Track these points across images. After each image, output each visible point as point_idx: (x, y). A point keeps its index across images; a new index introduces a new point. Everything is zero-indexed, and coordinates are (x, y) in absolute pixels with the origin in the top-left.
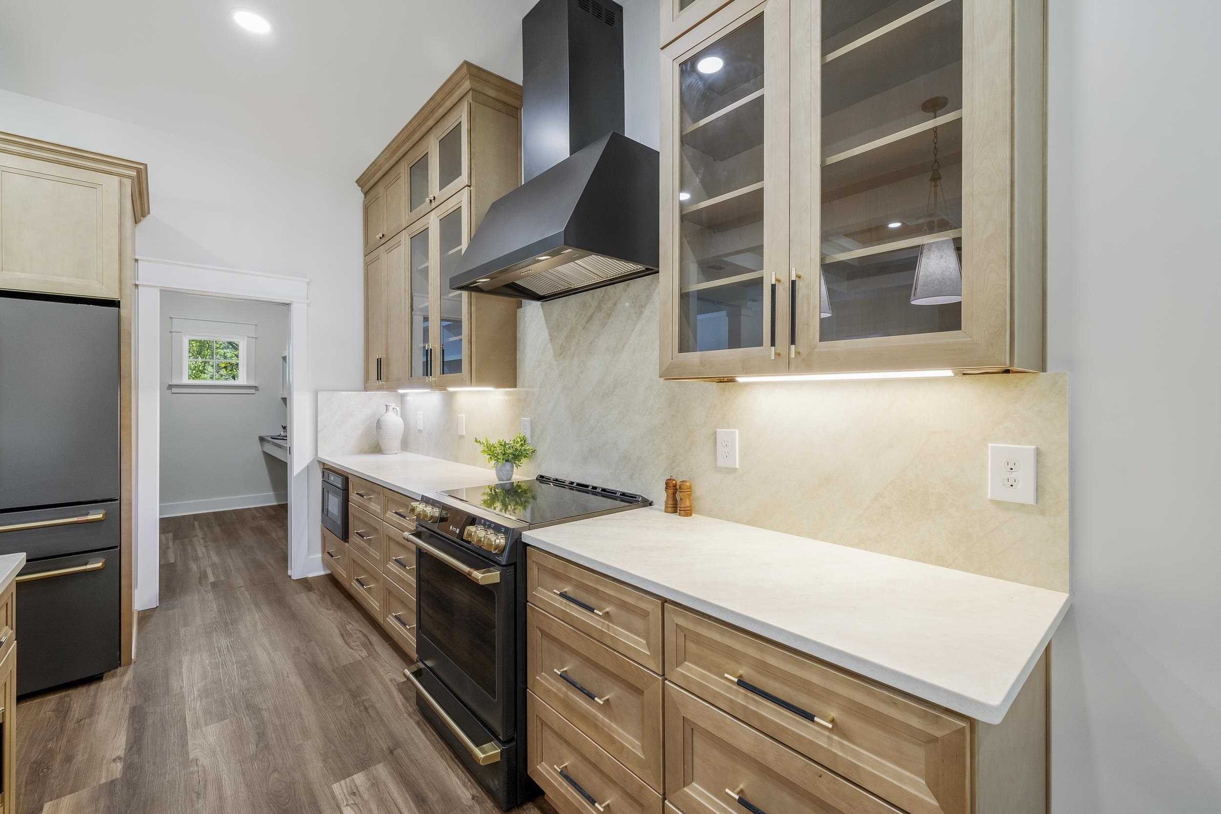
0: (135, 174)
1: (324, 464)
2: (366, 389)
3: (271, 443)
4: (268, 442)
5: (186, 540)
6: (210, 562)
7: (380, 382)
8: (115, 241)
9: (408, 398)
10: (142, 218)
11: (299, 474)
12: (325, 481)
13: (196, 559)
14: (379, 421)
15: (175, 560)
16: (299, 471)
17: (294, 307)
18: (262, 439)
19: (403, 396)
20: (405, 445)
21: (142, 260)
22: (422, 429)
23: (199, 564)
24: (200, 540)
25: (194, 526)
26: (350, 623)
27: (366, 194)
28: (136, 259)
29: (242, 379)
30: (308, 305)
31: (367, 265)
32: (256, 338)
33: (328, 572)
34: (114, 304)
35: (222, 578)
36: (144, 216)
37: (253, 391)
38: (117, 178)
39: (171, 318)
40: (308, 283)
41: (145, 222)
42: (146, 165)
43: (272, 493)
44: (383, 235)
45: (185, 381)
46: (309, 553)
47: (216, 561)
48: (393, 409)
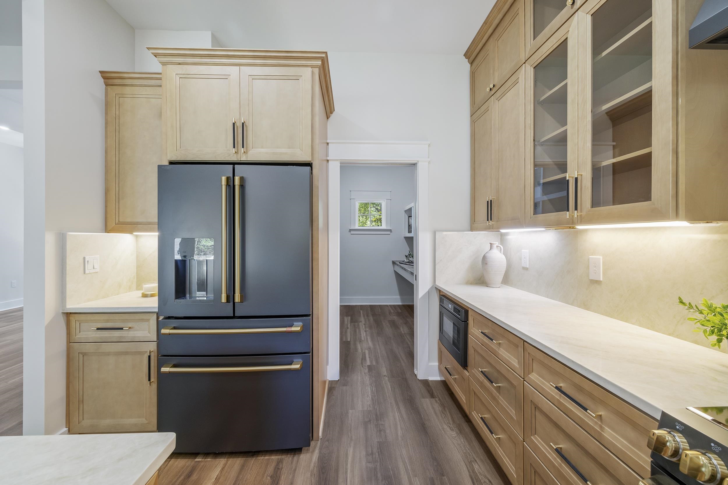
0: (320, 63)
1: (440, 291)
2: (472, 229)
3: (399, 266)
4: (398, 265)
5: (356, 324)
6: (368, 346)
7: (491, 223)
8: (309, 116)
9: (509, 237)
10: (331, 114)
11: (422, 297)
12: (441, 306)
13: (361, 341)
14: (484, 258)
15: (350, 340)
16: (423, 294)
17: (420, 166)
18: (394, 263)
19: (502, 235)
20: (506, 280)
21: (331, 143)
22: (528, 267)
23: (362, 346)
24: (363, 325)
25: (360, 312)
26: (476, 461)
27: (471, 63)
28: (327, 143)
29: (384, 226)
30: (429, 163)
31: (473, 123)
32: (391, 200)
33: (443, 379)
34: (309, 165)
35: (374, 364)
36: (331, 113)
37: (389, 233)
38: (310, 69)
39: (351, 191)
40: (429, 145)
41: (333, 116)
42: (326, 53)
43: (399, 297)
44: (494, 86)
45: (357, 227)
46: (430, 360)
47: (371, 346)
48: (497, 246)
